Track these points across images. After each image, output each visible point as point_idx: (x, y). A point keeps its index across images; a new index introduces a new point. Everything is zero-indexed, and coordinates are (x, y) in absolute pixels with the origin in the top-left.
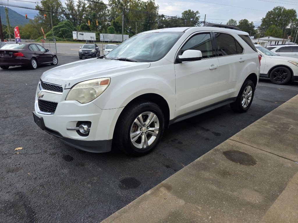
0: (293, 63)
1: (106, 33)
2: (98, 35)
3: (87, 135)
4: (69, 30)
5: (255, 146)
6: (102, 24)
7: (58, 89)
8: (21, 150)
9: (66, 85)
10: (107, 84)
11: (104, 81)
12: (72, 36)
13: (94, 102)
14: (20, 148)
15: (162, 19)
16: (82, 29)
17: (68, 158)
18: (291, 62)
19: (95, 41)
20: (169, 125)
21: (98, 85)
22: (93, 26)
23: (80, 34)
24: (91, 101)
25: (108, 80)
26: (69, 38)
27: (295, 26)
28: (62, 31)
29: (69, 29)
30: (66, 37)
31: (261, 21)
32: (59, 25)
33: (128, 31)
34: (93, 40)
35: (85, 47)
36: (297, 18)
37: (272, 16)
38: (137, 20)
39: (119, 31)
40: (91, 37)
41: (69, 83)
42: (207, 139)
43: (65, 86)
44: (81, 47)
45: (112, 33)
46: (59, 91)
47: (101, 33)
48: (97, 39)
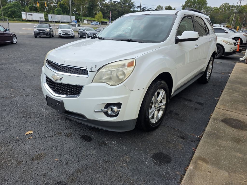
0: (224, 41)
1: (54, 13)
2: (46, 16)
3: (116, 116)
4: (18, 11)
5: (240, 113)
6: (49, 6)
8: (32, 134)
9: (92, 67)
11: (130, 63)
12: (22, 16)
14: (31, 132)
15: (103, 3)
16: (30, 10)
17: (86, 138)
18: (223, 40)
19: (44, 21)
21: (126, 67)
22: (40, 8)
23: (29, 14)
24: (121, 83)
25: (133, 61)
26: (19, 18)
27: (206, 12)
28: (11, 11)
29: (18, 9)
30: (16, 17)
31: (181, 7)
32: (7, 5)
33: (73, 13)
34: (42, 20)
35: (39, 27)
36: (207, 5)
37: (189, 4)
38: (82, 3)
39: (65, 13)
40: (40, 18)
41: (96, 66)
42: (196, 109)
44: (35, 27)
45: (59, 14)
47: (49, 14)
48: (45, 19)
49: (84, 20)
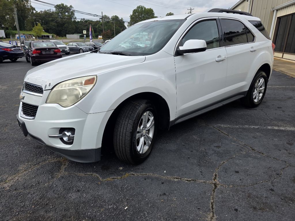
3: (71, 143)
7: (38, 89)
9: (46, 85)
10: (92, 83)
11: (89, 80)
13: (78, 105)
20: (170, 126)
21: (82, 85)
24: (73, 104)
25: (94, 79)
41: (50, 84)
43: (45, 87)
46: (40, 92)
49: (16, 34)
